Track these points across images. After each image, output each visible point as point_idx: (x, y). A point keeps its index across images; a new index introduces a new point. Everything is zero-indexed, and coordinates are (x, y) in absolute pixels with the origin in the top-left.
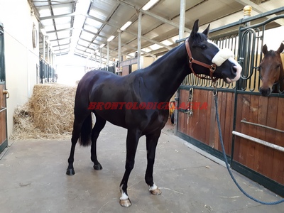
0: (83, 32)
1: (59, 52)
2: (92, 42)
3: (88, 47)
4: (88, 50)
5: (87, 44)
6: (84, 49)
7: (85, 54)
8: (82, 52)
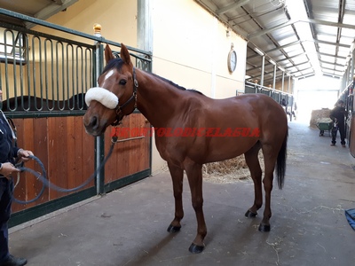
0: (320, 44)
1: (299, 74)
2: (336, 56)
3: (335, 64)
4: (338, 68)
5: (332, 60)
6: (332, 67)
7: (336, 73)
8: (332, 72)
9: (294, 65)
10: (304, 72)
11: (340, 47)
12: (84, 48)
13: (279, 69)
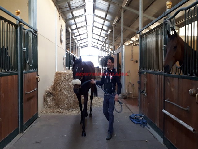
3: (98, 40)
9: (81, 40)
10: (84, 44)
11: (103, 31)
12: (14, 26)
13: (75, 42)
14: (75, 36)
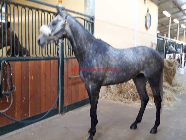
13: (180, 27)
14: (180, 21)
